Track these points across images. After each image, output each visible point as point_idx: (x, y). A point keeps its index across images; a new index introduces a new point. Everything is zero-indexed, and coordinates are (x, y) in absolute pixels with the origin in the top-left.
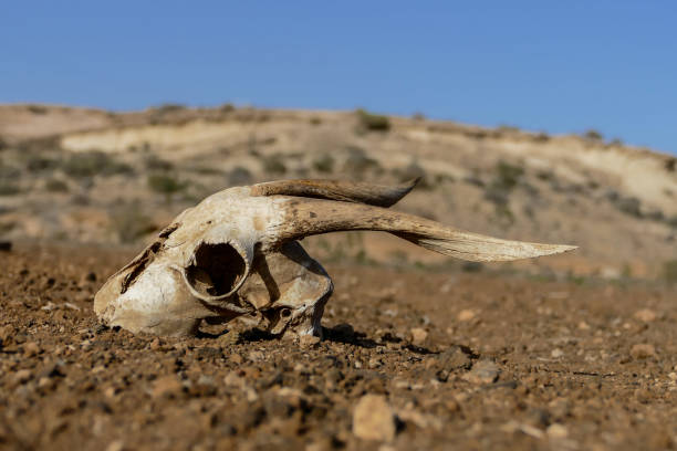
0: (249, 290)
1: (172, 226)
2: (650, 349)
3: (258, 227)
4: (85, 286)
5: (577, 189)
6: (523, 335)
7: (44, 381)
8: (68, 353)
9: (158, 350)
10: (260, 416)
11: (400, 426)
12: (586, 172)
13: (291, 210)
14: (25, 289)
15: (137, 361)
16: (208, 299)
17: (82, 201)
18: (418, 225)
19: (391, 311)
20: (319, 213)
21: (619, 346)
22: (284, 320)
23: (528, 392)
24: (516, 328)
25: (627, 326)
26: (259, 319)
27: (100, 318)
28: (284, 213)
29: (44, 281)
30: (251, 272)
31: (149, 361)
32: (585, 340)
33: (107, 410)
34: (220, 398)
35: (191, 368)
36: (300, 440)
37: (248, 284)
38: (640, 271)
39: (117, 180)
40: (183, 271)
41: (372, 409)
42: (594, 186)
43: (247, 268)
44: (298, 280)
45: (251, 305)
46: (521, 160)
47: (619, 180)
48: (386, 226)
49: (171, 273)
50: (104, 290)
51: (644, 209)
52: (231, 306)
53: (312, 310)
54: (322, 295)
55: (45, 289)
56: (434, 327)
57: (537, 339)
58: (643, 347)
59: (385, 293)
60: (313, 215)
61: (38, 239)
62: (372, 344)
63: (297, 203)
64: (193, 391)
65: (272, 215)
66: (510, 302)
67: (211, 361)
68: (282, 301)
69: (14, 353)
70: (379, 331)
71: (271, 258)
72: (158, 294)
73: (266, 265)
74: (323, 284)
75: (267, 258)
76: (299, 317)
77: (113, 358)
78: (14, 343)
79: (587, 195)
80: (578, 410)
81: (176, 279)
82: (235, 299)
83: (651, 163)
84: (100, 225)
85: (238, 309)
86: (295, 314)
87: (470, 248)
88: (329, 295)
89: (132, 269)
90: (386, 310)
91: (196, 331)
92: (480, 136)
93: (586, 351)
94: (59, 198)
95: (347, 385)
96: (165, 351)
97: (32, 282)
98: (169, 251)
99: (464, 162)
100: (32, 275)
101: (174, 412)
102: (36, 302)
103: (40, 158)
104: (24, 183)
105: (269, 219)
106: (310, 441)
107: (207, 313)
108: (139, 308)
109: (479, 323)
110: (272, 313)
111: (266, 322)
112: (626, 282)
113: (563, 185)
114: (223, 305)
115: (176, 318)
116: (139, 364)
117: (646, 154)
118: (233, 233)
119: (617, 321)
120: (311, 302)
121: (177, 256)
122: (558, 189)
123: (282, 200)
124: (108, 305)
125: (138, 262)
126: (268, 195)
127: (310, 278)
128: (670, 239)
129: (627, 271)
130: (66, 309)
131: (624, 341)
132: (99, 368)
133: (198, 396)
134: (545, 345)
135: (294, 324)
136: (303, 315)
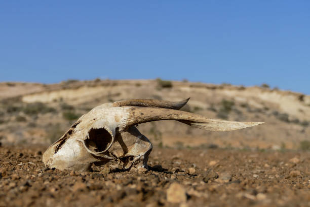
0: (114, 149)
1: (77, 122)
2: (298, 173)
3: (117, 120)
4: (37, 157)
5: (259, 111)
6: (239, 170)
7: (22, 188)
8: (32, 178)
9: (74, 175)
10: (123, 195)
11: (189, 197)
12: (263, 103)
13: (132, 112)
14: (10, 158)
15: (64, 180)
16: (95, 153)
17: (33, 125)
18: (190, 117)
19: (178, 162)
20: (145, 113)
21: (284, 172)
22: (130, 162)
23: (245, 184)
24: (236, 167)
25: (287, 165)
26: (119, 163)
27: (46, 165)
28: (128, 114)
29: (18, 155)
30: (115, 141)
31: (70, 180)
32: (268, 171)
33: (52, 196)
34: (104, 190)
35: (90, 181)
36: (143, 203)
37: (114, 147)
38: (290, 146)
39: (49, 115)
40: (83, 142)
41: (175, 189)
42: (267, 109)
43: (113, 139)
44: (136, 144)
45: (115, 156)
46: (233, 99)
47: (278, 106)
48: (176, 117)
49: (78, 143)
50: (47, 152)
51: (290, 118)
52: (106, 156)
53: (143, 157)
54: (147, 150)
55: (19, 158)
56: (198, 168)
57: (246, 171)
58: (295, 172)
59: (174, 157)
60: (142, 114)
61: (13, 143)
62: (171, 173)
63: (134, 109)
64: (91, 187)
65: (123, 115)
66: (232, 158)
67: (98, 179)
68: (129, 153)
69: (7, 179)
70: (174, 169)
71: (123, 134)
72: (72, 152)
73: (121, 138)
74: (147, 146)
75: (122, 134)
76: (137, 161)
77: (53, 179)
78: (7, 175)
79: (264, 113)
80: (270, 189)
81: (80, 145)
82: (107, 153)
83: (292, 97)
84: (42, 136)
85: (109, 158)
86: (135, 159)
87: (215, 126)
88: (150, 150)
89: (60, 143)
90: (175, 162)
91: (90, 169)
92: (214, 88)
93: (269, 175)
94: (22, 124)
95: (162, 184)
96: (77, 176)
97: (12, 156)
98: (76, 133)
99: (207, 101)
100: (13, 153)
101: (83, 196)
102: (15, 163)
103: (12, 106)
104: (6, 118)
105: (122, 117)
106: (148, 203)
107: (95, 160)
108: (63, 159)
109: (219, 166)
110: (125, 159)
111: (122, 164)
112: (284, 151)
113: (253, 109)
114: (102, 156)
115: (81, 163)
116: (65, 181)
117: (289, 93)
118: (105, 124)
119: (282, 163)
120: (142, 154)
121: (80, 135)
122: (250, 111)
123: (128, 108)
124: (49, 158)
125: (62, 139)
126: (121, 106)
127: (142, 143)
128: (303, 131)
129: (283, 146)
130: (29, 164)
131: (286, 170)
132: (46, 183)
133: (94, 189)
134: (250, 173)
135: (136, 164)
136: (139, 159)
